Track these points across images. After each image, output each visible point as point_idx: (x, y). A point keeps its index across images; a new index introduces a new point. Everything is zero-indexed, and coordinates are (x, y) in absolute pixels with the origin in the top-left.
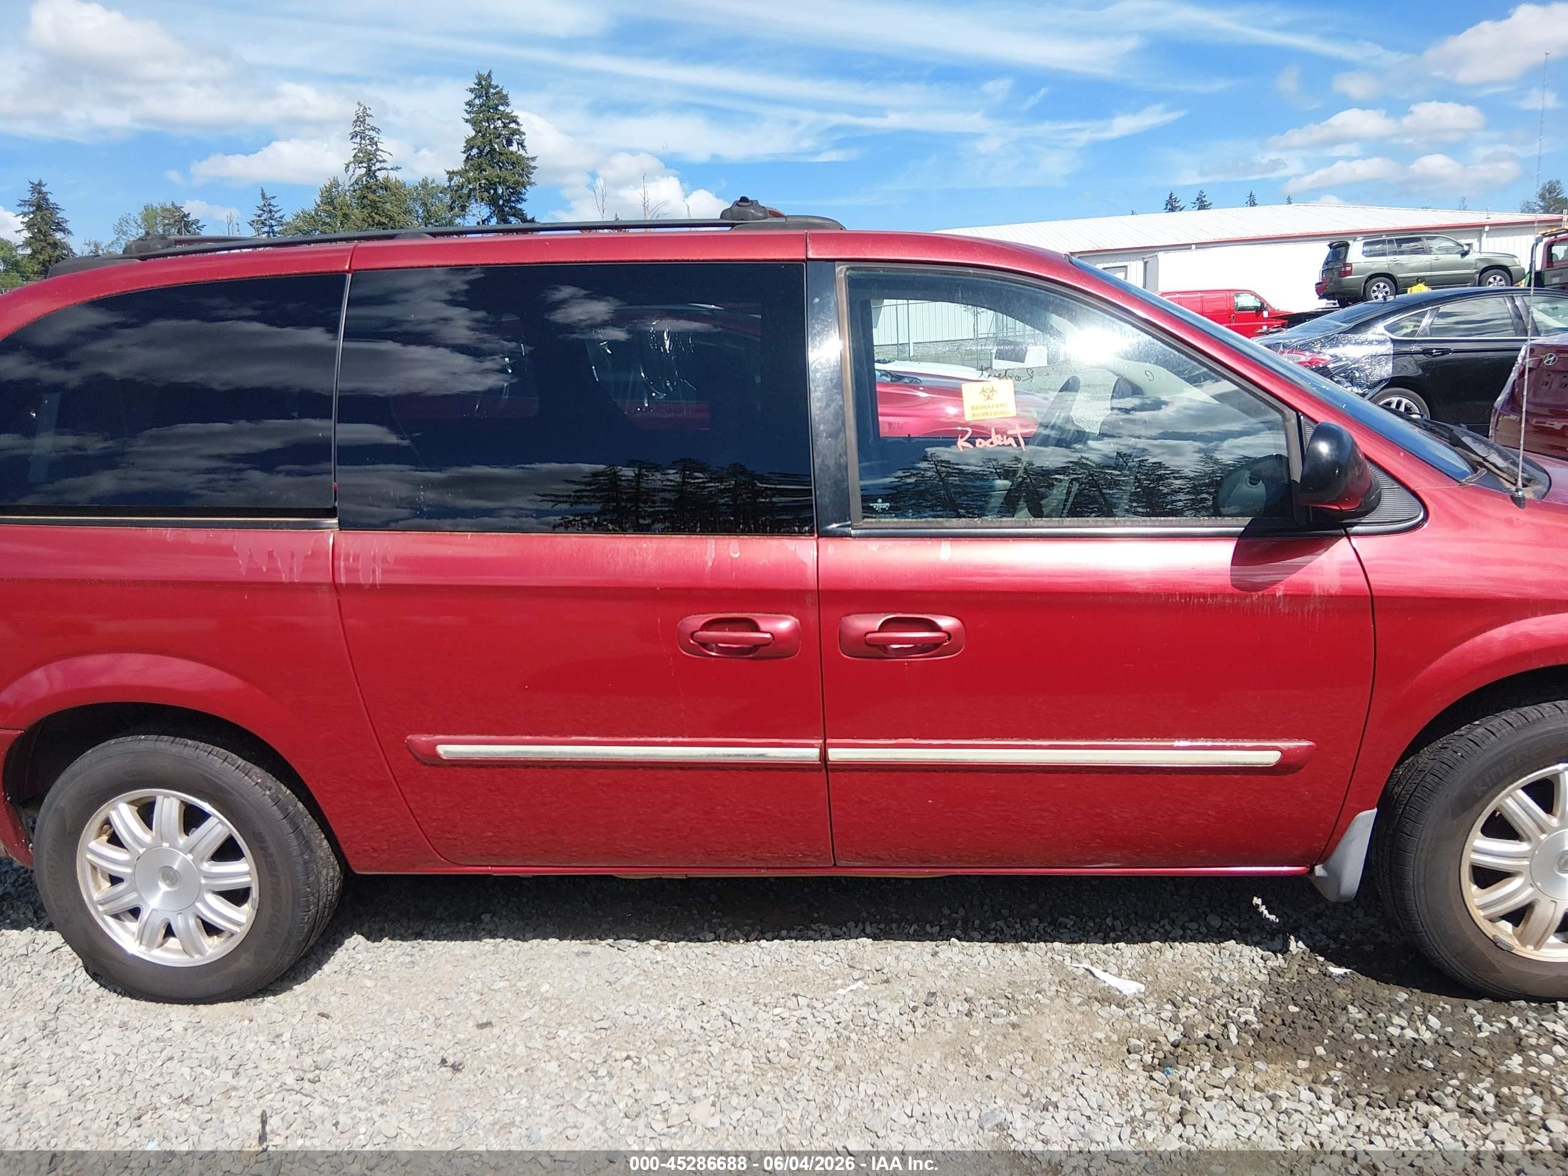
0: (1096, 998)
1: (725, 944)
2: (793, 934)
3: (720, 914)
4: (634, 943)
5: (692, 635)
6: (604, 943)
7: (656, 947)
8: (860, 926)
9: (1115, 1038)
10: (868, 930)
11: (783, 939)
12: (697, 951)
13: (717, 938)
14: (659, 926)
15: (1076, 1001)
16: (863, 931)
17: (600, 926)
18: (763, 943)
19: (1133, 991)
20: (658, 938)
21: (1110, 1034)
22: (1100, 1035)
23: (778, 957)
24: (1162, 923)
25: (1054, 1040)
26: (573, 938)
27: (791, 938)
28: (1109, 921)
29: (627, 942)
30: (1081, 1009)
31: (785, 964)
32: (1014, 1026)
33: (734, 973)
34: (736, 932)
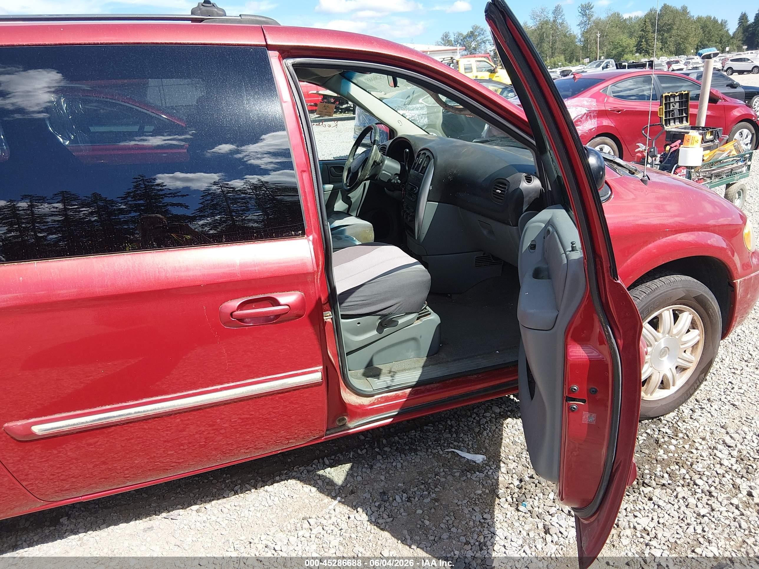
0: (466, 470)
1: (242, 495)
2: (283, 477)
3: (228, 475)
4: (181, 511)
5: (231, 314)
6: (159, 517)
7: (198, 511)
8: (321, 460)
9: (487, 491)
10: (327, 462)
11: (278, 482)
12: (228, 506)
13: (236, 493)
14: (192, 495)
15: (457, 474)
16: (324, 463)
17: (150, 505)
18: (267, 487)
19: (481, 460)
20: (196, 504)
21: (484, 490)
22: (480, 492)
23: (282, 496)
24: (473, 416)
25: (459, 503)
26: (136, 520)
27: (282, 480)
28: (449, 422)
29: (176, 512)
30: (462, 479)
31: (288, 499)
32: (436, 500)
33: (259, 515)
34: (247, 485)
